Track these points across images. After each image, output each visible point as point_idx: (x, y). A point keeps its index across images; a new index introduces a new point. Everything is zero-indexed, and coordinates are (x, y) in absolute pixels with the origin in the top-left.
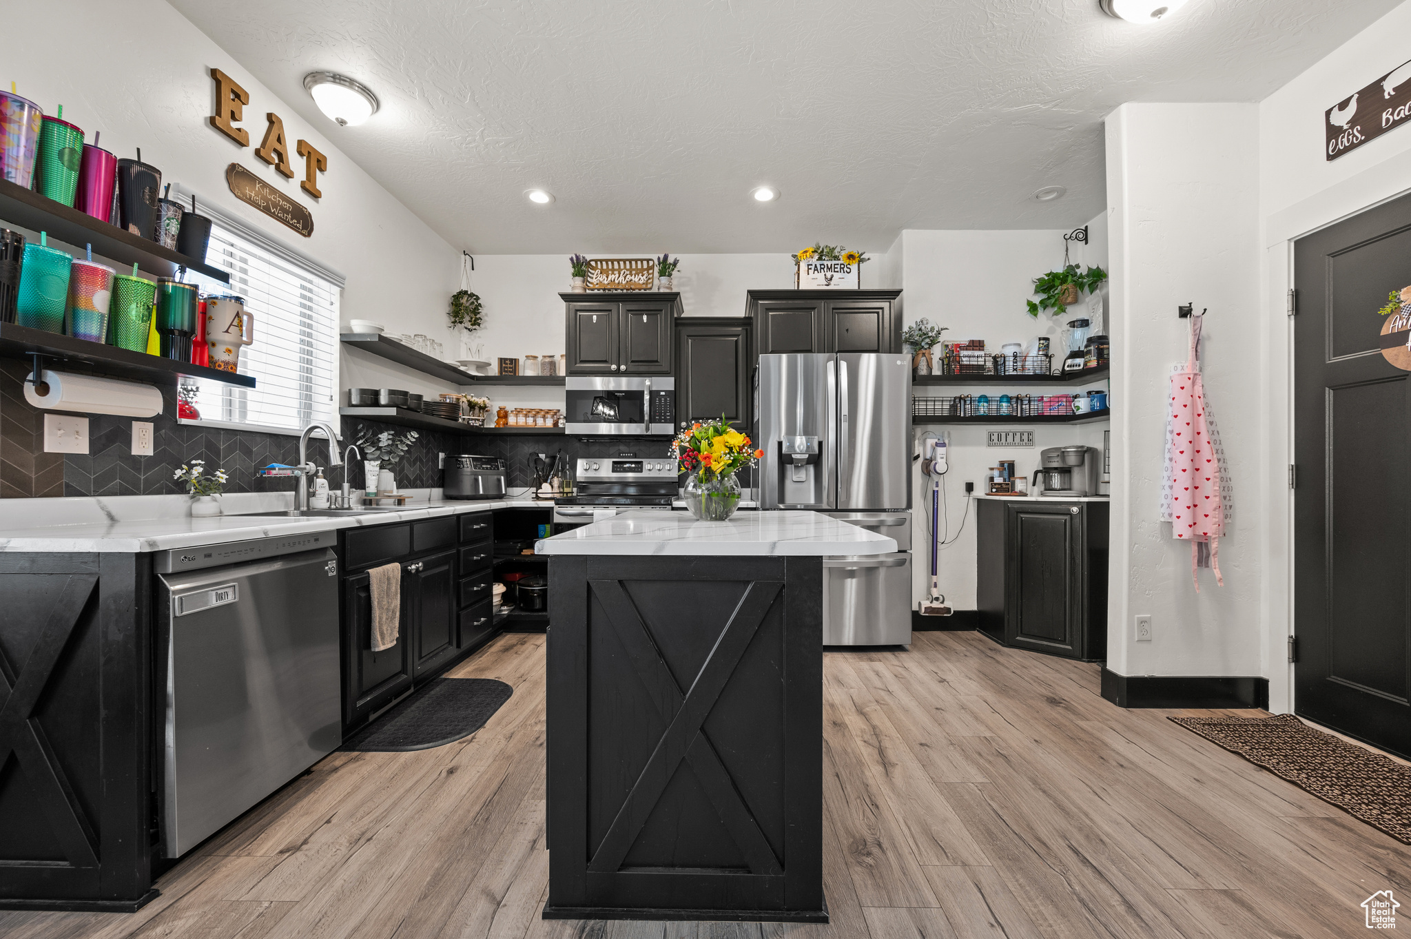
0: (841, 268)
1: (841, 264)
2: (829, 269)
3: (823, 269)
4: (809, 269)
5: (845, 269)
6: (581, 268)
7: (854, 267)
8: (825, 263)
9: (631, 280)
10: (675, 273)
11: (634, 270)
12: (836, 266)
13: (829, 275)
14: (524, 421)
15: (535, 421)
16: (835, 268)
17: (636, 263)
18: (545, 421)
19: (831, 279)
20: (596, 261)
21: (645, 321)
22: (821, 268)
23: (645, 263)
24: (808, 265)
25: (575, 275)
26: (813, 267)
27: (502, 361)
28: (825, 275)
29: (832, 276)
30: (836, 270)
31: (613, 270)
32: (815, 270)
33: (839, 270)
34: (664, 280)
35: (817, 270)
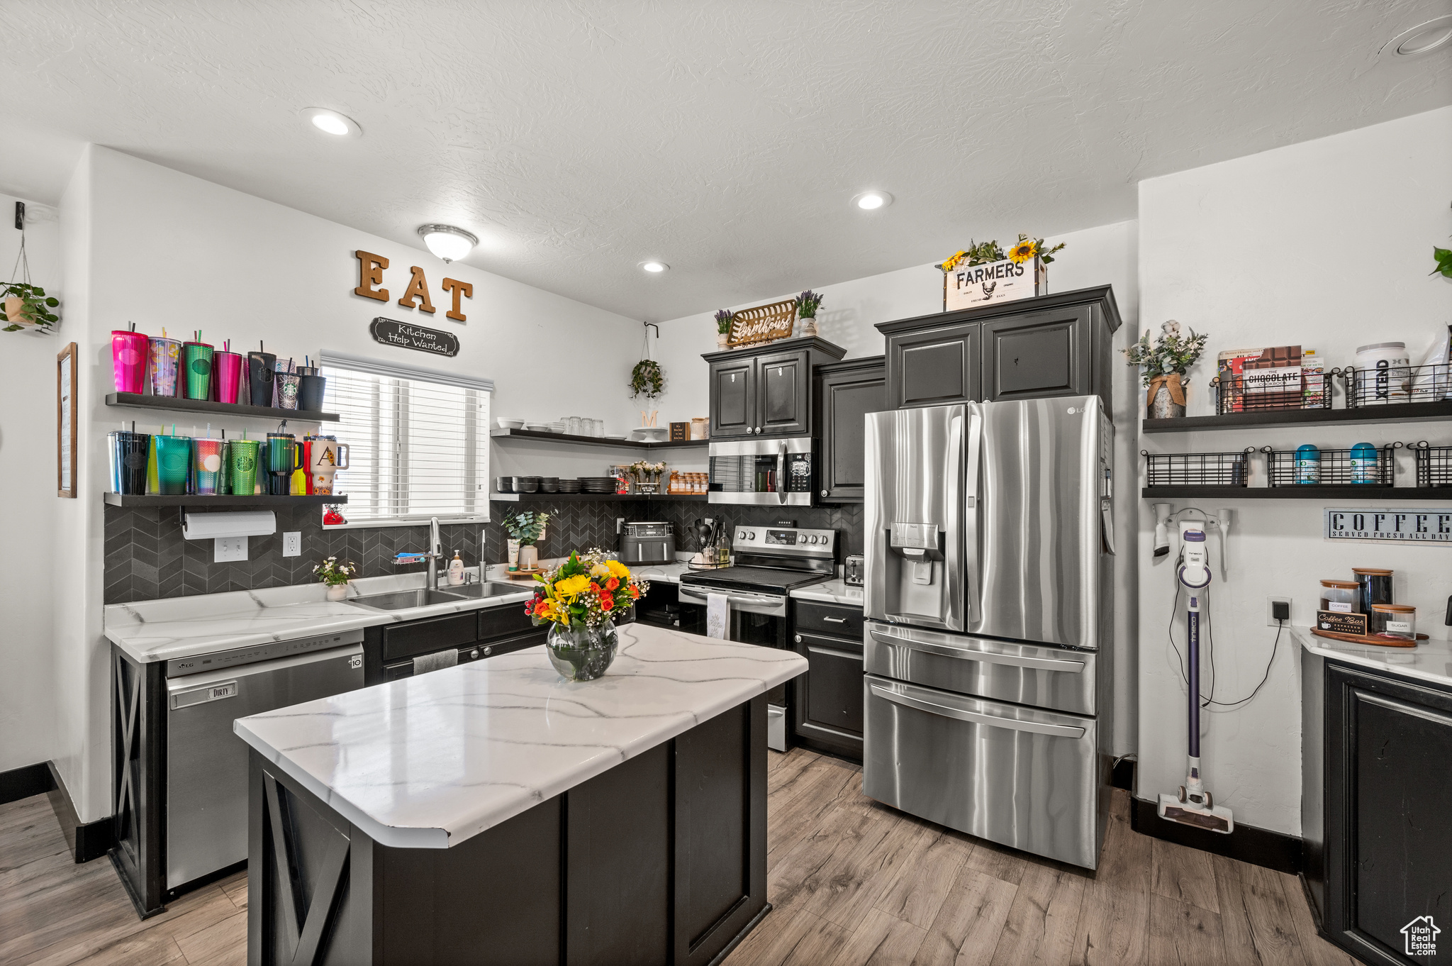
0: (1007, 270)
1: (1007, 265)
2: (989, 275)
3: (981, 276)
4: (959, 280)
5: (1015, 270)
6: (727, 322)
7: (1029, 265)
8: (983, 267)
9: (774, 328)
10: (818, 311)
11: (779, 315)
12: (1000, 269)
13: (989, 284)
14: (684, 487)
15: (692, 486)
16: (998, 272)
17: (781, 307)
18: (700, 487)
19: (992, 289)
20: (742, 312)
21: (781, 375)
22: (977, 276)
23: (789, 305)
24: (959, 275)
25: (721, 332)
26: (965, 277)
27: (673, 425)
28: (983, 285)
29: (994, 285)
30: (1000, 274)
31: (759, 318)
32: (968, 280)
33: (1004, 273)
34: (805, 322)
35: (972, 280)
